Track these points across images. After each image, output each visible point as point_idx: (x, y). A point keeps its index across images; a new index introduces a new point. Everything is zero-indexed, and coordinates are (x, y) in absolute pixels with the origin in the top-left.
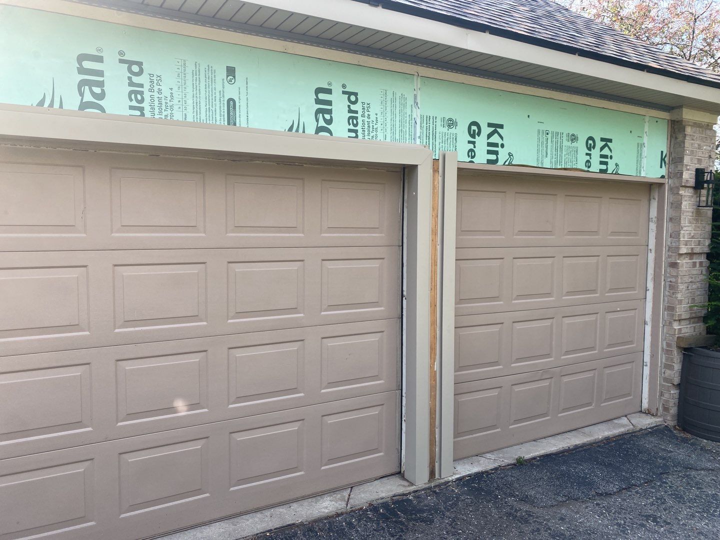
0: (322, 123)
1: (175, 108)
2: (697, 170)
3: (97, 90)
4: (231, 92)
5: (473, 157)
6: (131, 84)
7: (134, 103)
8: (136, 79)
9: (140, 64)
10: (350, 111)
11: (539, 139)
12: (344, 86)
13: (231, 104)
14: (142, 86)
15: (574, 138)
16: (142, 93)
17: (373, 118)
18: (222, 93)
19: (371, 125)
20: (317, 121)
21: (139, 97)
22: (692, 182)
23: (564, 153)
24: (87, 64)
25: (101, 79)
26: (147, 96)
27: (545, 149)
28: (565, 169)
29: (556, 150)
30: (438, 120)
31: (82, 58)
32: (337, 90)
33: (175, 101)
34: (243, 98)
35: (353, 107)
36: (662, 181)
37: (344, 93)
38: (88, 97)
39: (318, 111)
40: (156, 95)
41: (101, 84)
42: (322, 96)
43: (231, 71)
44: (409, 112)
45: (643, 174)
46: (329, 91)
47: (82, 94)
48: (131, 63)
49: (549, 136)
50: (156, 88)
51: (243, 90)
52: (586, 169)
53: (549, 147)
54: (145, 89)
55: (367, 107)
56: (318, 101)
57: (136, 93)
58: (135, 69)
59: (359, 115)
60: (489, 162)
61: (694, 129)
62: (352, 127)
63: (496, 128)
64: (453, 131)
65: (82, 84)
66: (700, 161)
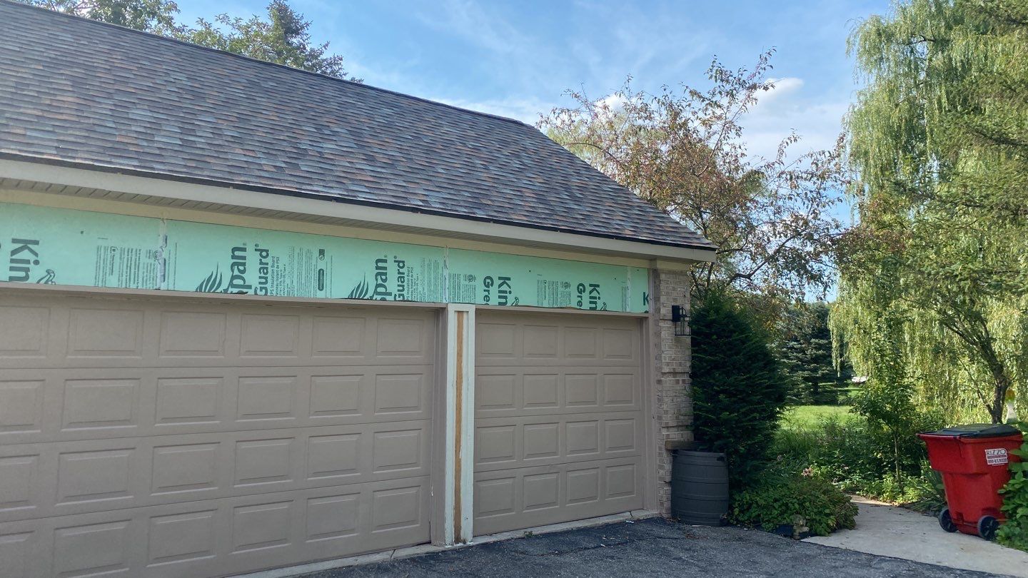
0: (380, 281)
1: (287, 277)
2: (674, 308)
3: (241, 268)
4: (321, 265)
5: (488, 301)
6: (261, 263)
7: (262, 275)
8: (264, 260)
9: (267, 251)
10: (399, 273)
11: (538, 286)
12: (395, 257)
13: (321, 272)
14: (267, 264)
15: (567, 285)
16: (267, 268)
17: (415, 277)
18: (316, 266)
19: (413, 281)
20: (377, 280)
21: (265, 271)
22: (670, 316)
23: (559, 296)
24: (237, 253)
25: (244, 261)
26: (270, 270)
27: (543, 293)
28: (561, 308)
29: (553, 294)
30: (462, 276)
31: (234, 249)
32: (391, 260)
33: (287, 272)
34: (329, 268)
35: (401, 270)
36: (646, 315)
37: (395, 261)
38: (236, 273)
39: (377, 274)
40: (275, 269)
41: (244, 264)
42: (380, 264)
43: (322, 252)
44: (440, 272)
45: (628, 310)
46: (385, 261)
47: (233, 271)
48: (262, 251)
49: (547, 285)
50: (276, 265)
51: (329, 265)
52: (578, 307)
53: (547, 293)
54: (269, 266)
55: (411, 270)
56: (377, 268)
57: (264, 268)
58: (264, 254)
59: (405, 275)
60: (500, 304)
61: (668, 276)
62: (400, 283)
63: (505, 280)
64: (472, 283)
65: (233, 265)
66: (675, 300)
